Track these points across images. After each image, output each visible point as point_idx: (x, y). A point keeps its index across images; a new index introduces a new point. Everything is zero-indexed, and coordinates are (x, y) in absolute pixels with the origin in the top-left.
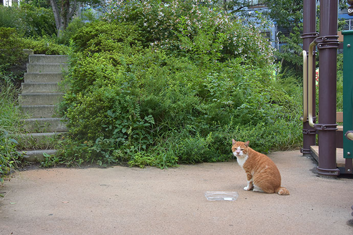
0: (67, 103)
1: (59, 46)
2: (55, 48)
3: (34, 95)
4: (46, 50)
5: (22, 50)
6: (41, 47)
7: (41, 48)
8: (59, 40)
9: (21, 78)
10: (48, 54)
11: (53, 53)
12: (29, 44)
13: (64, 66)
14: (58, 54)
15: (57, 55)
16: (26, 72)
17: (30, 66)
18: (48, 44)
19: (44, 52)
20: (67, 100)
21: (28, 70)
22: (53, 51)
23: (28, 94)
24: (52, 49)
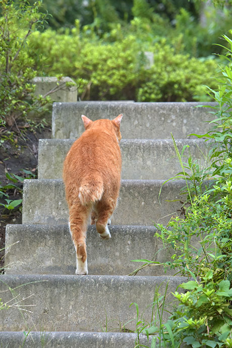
0: (191, 329)
1: (199, 64)
2: (180, 75)
3: (54, 284)
4: (141, 83)
5: (29, 80)
6: (118, 68)
7: (117, 74)
8: (205, 39)
9: (11, 205)
10: (148, 100)
11: (170, 93)
12: (72, 58)
13: (196, 151)
14: (190, 99)
15: (184, 104)
16: (35, 175)
17: (54, 150)
18: (150, 55)
19: (129, 91)
20: (195, 312)
21: (42, 168)
22: (170, 84)
23: (30, 275)
24: (166, 78)
